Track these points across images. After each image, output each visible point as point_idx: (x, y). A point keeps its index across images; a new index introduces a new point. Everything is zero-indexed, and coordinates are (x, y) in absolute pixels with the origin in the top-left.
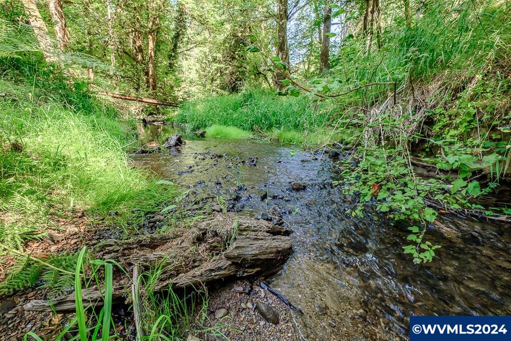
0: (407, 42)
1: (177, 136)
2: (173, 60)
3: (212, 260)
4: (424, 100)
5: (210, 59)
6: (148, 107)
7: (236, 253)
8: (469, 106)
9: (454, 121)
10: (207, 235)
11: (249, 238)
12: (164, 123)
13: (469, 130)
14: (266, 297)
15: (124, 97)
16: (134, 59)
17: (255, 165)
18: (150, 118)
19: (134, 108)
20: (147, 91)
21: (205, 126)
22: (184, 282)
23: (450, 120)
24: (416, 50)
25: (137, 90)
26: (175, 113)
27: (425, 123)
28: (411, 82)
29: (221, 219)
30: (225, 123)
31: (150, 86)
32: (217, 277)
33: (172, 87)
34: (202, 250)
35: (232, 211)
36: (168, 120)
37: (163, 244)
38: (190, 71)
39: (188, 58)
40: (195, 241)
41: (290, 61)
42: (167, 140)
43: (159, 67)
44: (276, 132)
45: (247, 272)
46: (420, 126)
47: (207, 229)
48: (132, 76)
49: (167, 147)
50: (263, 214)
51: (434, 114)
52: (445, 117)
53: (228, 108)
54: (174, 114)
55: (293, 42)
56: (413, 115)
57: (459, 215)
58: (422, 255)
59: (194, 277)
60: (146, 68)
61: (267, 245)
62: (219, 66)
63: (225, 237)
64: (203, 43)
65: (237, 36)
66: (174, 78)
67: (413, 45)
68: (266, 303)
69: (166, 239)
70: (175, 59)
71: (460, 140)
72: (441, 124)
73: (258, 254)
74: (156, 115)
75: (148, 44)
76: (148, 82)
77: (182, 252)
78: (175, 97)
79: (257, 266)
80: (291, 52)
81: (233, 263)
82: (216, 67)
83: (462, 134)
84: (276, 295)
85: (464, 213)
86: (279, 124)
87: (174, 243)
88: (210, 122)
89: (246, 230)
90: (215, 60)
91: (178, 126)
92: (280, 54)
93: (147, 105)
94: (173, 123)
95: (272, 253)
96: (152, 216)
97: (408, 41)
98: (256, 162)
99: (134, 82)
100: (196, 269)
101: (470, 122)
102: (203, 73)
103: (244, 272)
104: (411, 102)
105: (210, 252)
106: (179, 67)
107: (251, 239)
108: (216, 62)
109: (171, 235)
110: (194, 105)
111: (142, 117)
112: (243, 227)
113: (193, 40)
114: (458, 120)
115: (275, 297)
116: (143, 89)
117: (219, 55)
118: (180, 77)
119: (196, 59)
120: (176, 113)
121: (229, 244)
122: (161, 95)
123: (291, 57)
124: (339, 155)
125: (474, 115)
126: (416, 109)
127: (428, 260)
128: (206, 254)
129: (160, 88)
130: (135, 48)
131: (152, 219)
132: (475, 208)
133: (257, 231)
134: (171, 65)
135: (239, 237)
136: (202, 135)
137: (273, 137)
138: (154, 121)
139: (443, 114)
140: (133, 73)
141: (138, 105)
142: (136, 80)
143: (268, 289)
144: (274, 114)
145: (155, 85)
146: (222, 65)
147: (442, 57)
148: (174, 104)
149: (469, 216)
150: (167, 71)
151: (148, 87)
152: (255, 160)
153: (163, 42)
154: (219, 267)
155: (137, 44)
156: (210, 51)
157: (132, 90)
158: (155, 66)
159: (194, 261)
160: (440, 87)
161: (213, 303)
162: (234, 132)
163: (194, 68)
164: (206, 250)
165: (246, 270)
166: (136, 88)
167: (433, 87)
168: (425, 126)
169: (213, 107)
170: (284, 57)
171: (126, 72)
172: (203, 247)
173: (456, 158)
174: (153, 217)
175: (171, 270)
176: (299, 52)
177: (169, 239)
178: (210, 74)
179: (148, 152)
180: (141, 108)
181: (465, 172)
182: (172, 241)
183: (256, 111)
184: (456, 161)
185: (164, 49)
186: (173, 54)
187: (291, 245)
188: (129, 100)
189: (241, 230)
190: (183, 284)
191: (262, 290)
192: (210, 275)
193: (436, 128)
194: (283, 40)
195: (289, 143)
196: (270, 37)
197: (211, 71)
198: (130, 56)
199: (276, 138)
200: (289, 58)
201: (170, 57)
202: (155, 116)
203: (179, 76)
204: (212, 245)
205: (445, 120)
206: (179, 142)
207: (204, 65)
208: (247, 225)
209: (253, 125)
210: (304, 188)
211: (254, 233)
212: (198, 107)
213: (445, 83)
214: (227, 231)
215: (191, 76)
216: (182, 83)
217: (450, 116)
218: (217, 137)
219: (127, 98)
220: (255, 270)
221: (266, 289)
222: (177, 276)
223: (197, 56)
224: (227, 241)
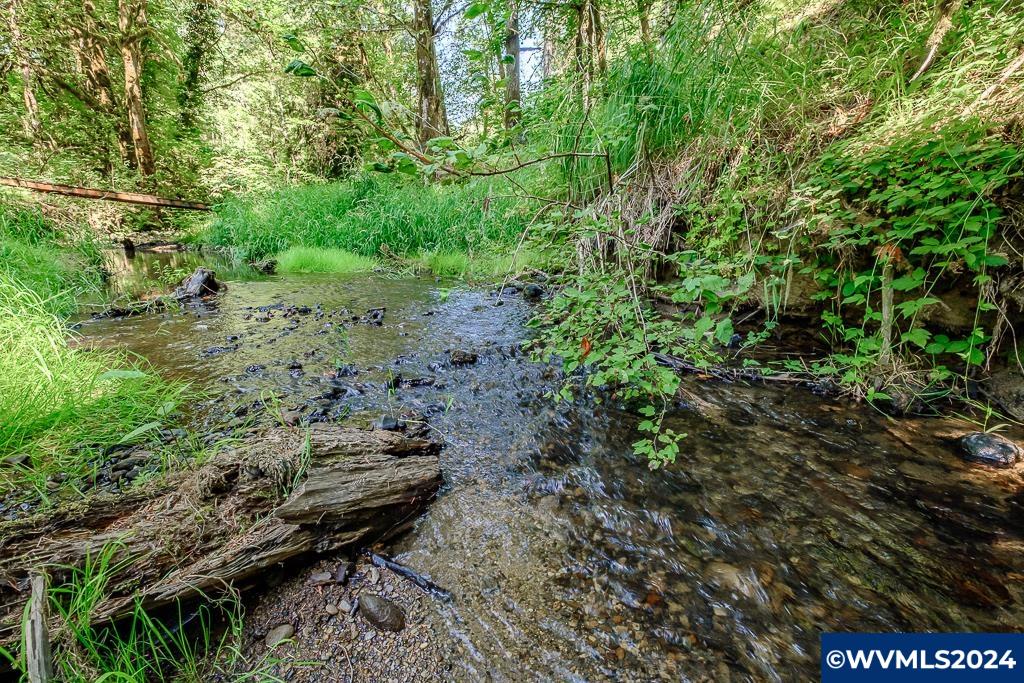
0: (636, 85)
1: (203, 273)
2: (190, 107)
3: (251, 530)
4: (669, 190)
5: (280, 106)
6: (138, 214)
7: (306, 505)
8: (734, 198)
9: (715, 224)
10: (240, 477)
11: (339, 469)
12: (179, 247)
13: (736, 238)
14: (380, 581)
15: (69, 190)
16: (90, 103)
17: (380, 324)
18: (144, 238)
19: (99, 216)
20: (129, 176)
21: (276, 250)
22: (178, 588)
23: (710, 222)
24: (650, 101)
25: (104, 173)
26: (206, 225)
27: (675, 229)
28: (647, 158)
29: (277, 439)
30: (320, 242)
31: (137, 165)
32: (264, 564)
33: (194, 168)
34: (227, 511)
35: (322, 421)
36: (188, 240)
37: (127, 514)
38: (235, 132)
39: (229, 103)
40: (209, 493)
41: (448, 117)
42: (180, 283)
43: (157, 121)
44: (425, 258)
45: (339, 540)
46: (666, 234)
47: (238, 465)
48: (89, 142)
49: (179, 300)
50: (386, 419)
51: (687, 213)
52: (702, 218)
53: (325, 210)
54: (203, 226)
55: (452, 79)
56: (656, 215)
57: (725, 380)
58: (661, 455)
59: (205, 573)
60: (121, 124)
61: (383, 478)
62: (301, 122)
63: (281, 475)
64: (262, 71)
65: (335, 62)
66: (196, 147)
67: (646, 91)
68: (380, 594)
69: (135, 502)
70: (196, 105)
71: (726, 256)
72: (697, 229)
73: (362, 500)
74: (159, 229)
75: (122, 69)
76: (131, 156)
77: (175, 522)
78: (203, 189)
79: (364, 524)
80: (449, 100)
81: (304, 527)
82: (294, 126)
83: (727, 245)
84: (402, 573)
85: (733, 375)
86: (430, 240)
87: (157, 507)
88: (286, 241)
89: (333, 455)
90: (290, 109)
91: (213, 252)
92: (425, 102)
93: (133, 209)
94: (201, 246)
95: (396, 493)
96: (122, 453)
97: (638, 84)
98: (382, 317)
99: (93, 155)
100: (212, 554)
101: (736, 224)
102: (267, 137)
103: (331, 542)
104: (650, 193)
105: (248, 512)
106: (207, 124)
107: (344, 471)
108: (295, 116)
109: (150, 491)
110: (247, 206)
111: (121, 237)
112: (327, 449)
113: (235, 64)
114: (719, 223)
115: (399, 579)
116: (121, 171)
117: (299, 100)
118: (214, 146)
119: (248, 108)
120: (208, 224)
121: (291, 489)
122: (169, 184)
123: (449, 108)
124: (541, 292)
125: (742, 213)
126: (660, 204)
127: (670, 461)
128: (238, 518)
129: (163, 169)
130: (90, 76)
131: (122, 462)
132: (748, 366)
133: (361, 452)
134: (187, 119)
135: (314, 471)
136: (269, 270)
137: (420, 266)
138: (153, 244)
139: (697, 212)
140: (89, 134)
141: (110, 207)
142: (100, 152)
143: (387, 566)
144: (420, 221)
145: (151, 163)
146: (308, 122)
147: (690, 115)
148: (201, 204)
149: (740, 380)
150: (178, 132)
151: (132, 166)
152: (381, 313)
153: (162, 66)
154: (268, 541)
155: (94, 68)
156: (279, 91)
157: (90, 174)
158: (146, 120)
159: (207, 538)
160: (692, 167)
161: (264, 618)
162: (339, 260)
163: (246, 127)
164: (238, 509)
165: (338, 536)
166: (100, 170)
167: (683, 167)
168: (675, 235)
169: (291, 208)
170: (433, 107)
171: (69, 133)
172: (231, 503)
173: (697, 281)
174: (127, 456)
175: (144, 569)
176: (465, 99)
177: (144, 499)
178: (283, 140)
179: (128, 312)
180: (119, 216)
181: (714, 304)
182: (151, 504)
183: (383, 216)
184: (697, 287)
185: (166, 83)
186: (190, 94)
187: (441, 471)
188: (81, 196)
189: (320, 457)
190: (174, 594)
191: (373, 569)
192: (246, 561)
193: (691, 236)
194: (428, 75)
195: (451, 277)
196: (405, 67)
197: (285, 134)
198: (77, 94)
199: (427, 268)
200: (444, 111)
201: (182, 100)
202: (157, 232)
203: (212, 142)
204: (251, 496)
205: (702, 222)
206: (211, 285)
207: (267, 121)
208: (335, 444)
209: (379, 244)
210: (473, 360)
211: (352, 459)
212: (256, 210)
213: (699, 160)
214: (284, 462)
215: (240, 144)
216: (217, 158)
217: (709, 216)
218: (302, 271)
219: (77, 191)
220: (359, 534)
221: (383, 566)
222: (161, 578)
223: (250, 101)
224: (285, 484)
